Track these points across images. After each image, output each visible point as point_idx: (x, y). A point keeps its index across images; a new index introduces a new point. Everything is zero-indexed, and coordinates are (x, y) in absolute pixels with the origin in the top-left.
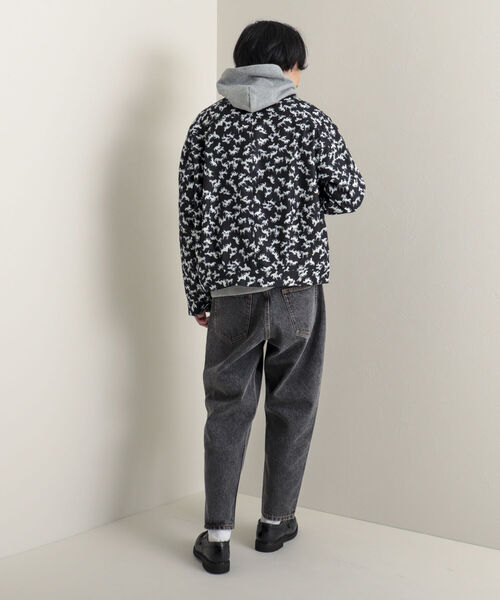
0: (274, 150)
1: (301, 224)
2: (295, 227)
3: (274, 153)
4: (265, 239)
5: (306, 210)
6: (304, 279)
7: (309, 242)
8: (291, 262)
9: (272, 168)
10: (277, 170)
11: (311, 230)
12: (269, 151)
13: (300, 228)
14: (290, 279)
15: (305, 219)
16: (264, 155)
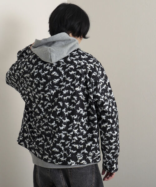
0: (63, 86)
1: (79, 129)
2: (76, 131)
3: (63, 88)
4: (56, 139)
5: (82, 120)
6: (81, 161)
7: (84, 139)
8: (72, 151)
9: (61, 97)
10: (64, 98)
11: (85, 132)
12: (60, 86)
13: (79, 131)
14: (72, 161)
15: (82, 126)
16: (57, 89)
